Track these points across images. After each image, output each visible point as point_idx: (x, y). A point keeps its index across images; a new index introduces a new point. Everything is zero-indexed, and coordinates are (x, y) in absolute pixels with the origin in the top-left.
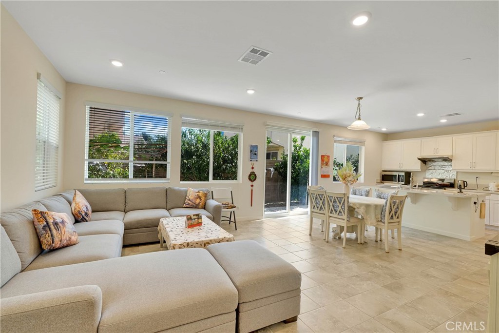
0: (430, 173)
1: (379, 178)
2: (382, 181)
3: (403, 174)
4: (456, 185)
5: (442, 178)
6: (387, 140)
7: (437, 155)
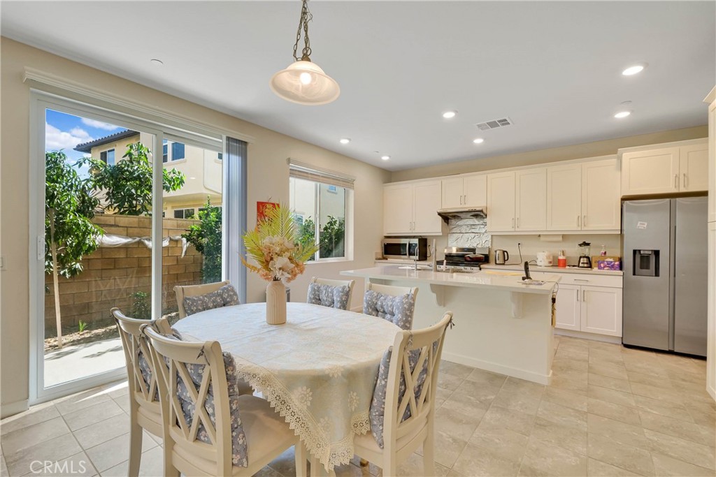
0: (454, 239)
1: (379, 250)
2: (385, 256)
3: (416, 241)
4: (492, 259)
5: (471, 247)
6: (391, 182)
7: (465, 206)
